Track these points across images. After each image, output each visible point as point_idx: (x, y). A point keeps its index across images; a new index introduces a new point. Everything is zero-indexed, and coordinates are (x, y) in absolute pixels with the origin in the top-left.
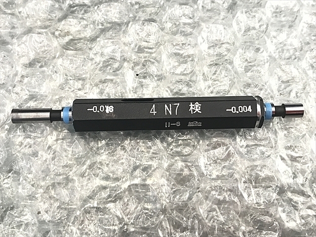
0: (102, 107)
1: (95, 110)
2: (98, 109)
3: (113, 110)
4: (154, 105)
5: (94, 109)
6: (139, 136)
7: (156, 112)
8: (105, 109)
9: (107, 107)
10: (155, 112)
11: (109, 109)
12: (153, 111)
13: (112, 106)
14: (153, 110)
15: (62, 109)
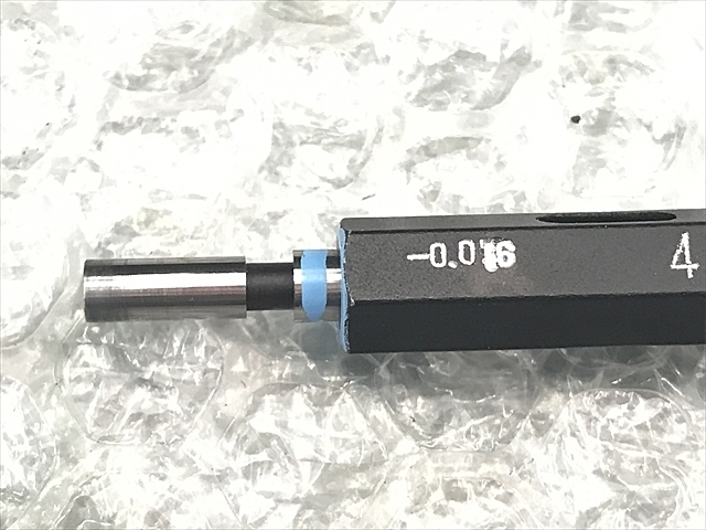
0: (467, 248)
1: (438, 260)
2: (453, 255)
3: (512, 259)
4: (685, 237)
5: (434, 255)
6: (600, 375)
7: (696, 266)
8: (480, 253)
9: (488, 247)
10: (691, 267)
11: (498, 256)
12: (682, 260)
13: (509, 245)
14: (682, 256)
15: (297, 259)
